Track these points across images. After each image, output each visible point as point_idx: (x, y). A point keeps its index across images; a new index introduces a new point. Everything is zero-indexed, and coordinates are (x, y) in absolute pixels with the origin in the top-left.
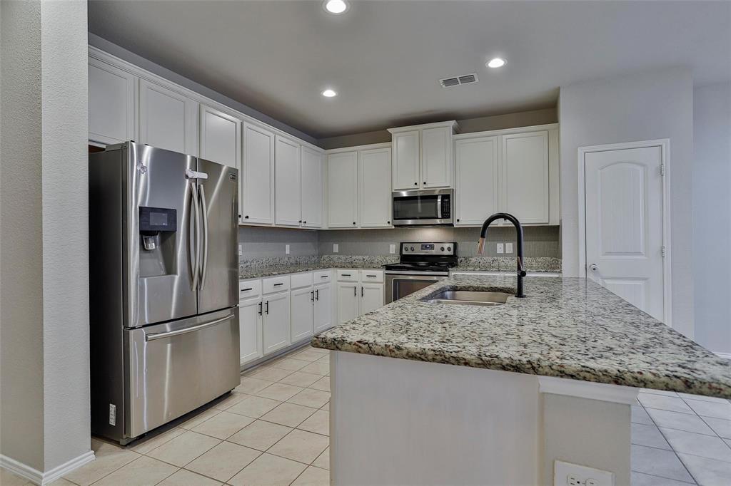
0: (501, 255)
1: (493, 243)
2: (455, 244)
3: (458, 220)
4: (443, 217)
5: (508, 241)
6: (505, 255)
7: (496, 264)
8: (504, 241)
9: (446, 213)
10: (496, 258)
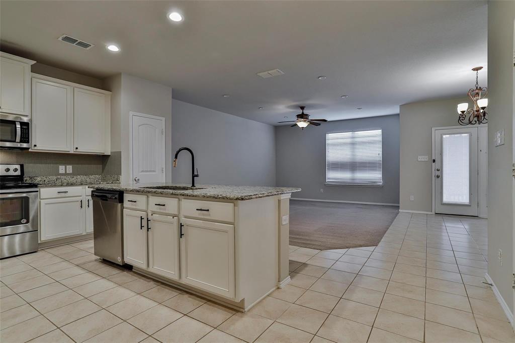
0: (62, 174)
1: (56, 165)
2: (22, 166)
3: (35, 146)
4: (21, 141)
5: (69, 164)
6: (66, 174)
7: (59, 181)
8: (65, 164)
9: (25, 138)
10: (59, 177)
